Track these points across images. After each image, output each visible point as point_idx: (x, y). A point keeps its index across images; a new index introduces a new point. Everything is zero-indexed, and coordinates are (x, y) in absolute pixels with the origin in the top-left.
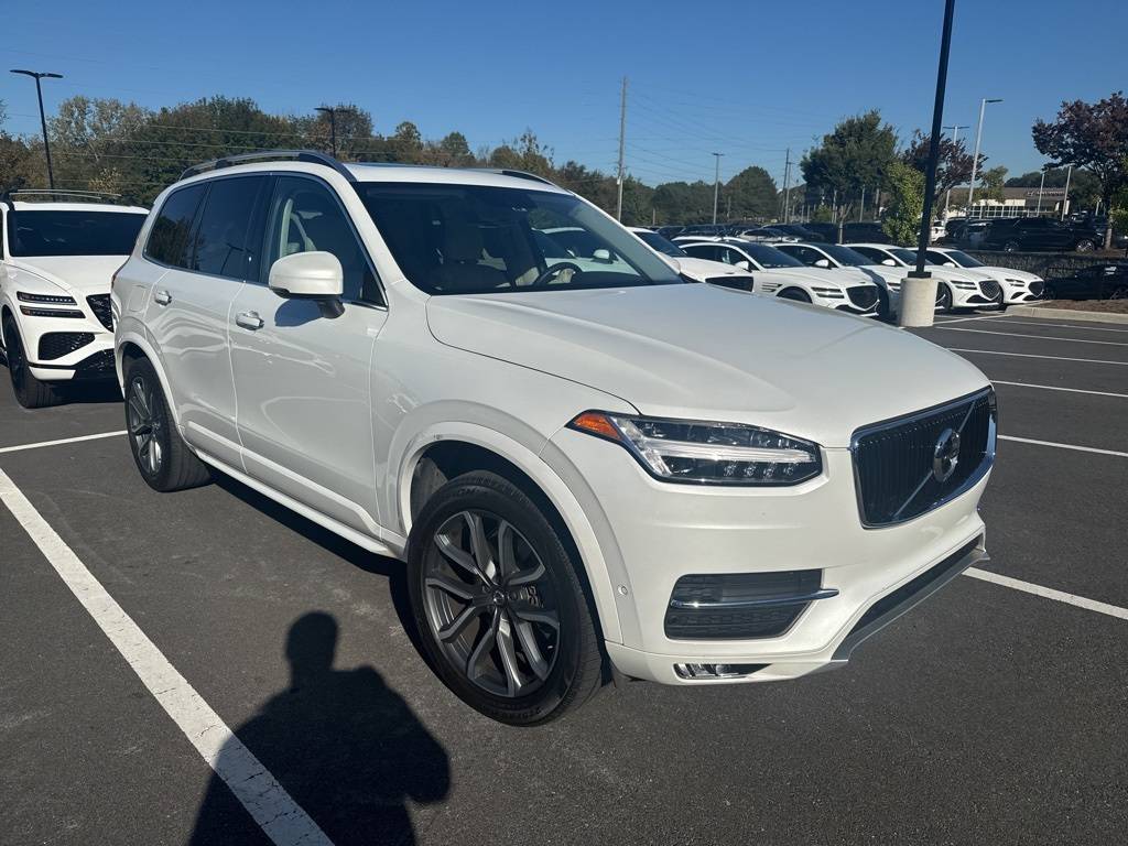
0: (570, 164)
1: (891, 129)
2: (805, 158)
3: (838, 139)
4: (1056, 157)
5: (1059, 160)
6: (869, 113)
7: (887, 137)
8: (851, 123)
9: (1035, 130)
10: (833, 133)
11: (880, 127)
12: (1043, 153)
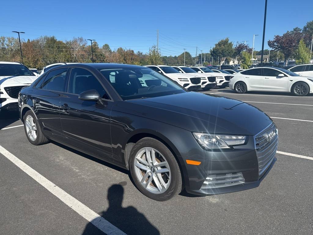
0: (138, 52)
1: (232, 42)
2: (211, 50)
3: (219, 44)
4: (273, 48)
5: (274, 49)
6: (226, 38)
7: (231, 44)
8: (222, 41)
9: (268, 42)
10: (217, 43)
11: (229, 42)
12: (270, 47)
